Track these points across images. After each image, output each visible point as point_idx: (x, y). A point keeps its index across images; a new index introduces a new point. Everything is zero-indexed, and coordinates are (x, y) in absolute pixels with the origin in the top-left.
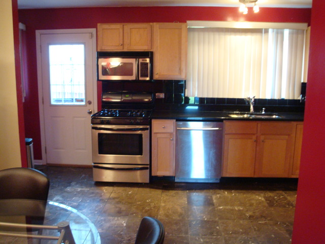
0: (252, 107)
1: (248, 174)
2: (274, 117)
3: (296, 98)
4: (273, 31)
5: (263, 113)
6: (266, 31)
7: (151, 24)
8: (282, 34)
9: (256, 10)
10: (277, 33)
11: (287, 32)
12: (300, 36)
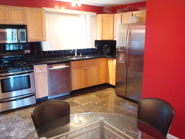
0: (76, 54)
1: (83, 86)
2: (87, 57)
3: (93, 48)
4: (83, 16)
5: (81, 56)
6: (80, 15)
7: (24, 7)
8: (86, 17)
9: (80, 5)
10: (84, 16)
11: (88, 16)
12: (93, 18)
